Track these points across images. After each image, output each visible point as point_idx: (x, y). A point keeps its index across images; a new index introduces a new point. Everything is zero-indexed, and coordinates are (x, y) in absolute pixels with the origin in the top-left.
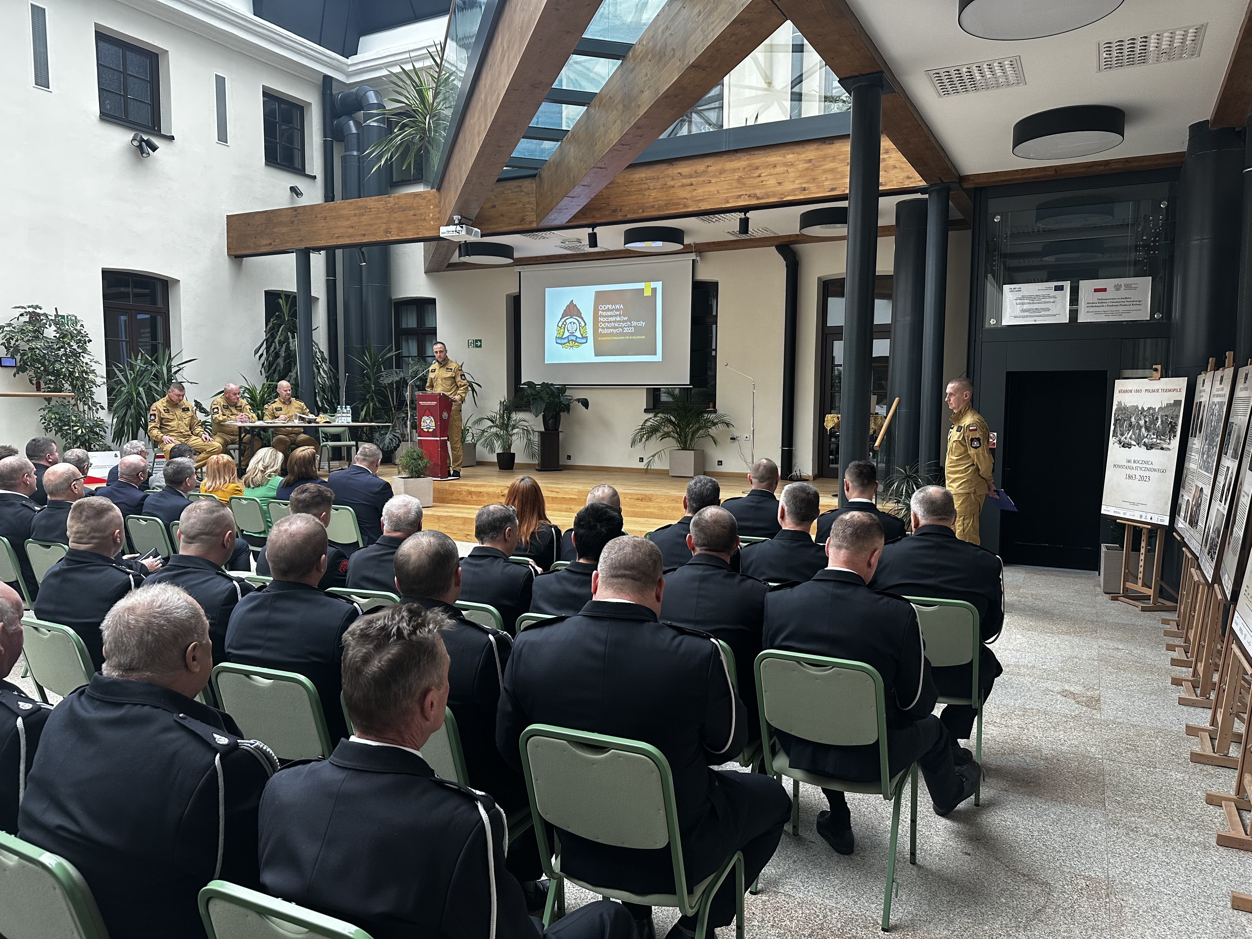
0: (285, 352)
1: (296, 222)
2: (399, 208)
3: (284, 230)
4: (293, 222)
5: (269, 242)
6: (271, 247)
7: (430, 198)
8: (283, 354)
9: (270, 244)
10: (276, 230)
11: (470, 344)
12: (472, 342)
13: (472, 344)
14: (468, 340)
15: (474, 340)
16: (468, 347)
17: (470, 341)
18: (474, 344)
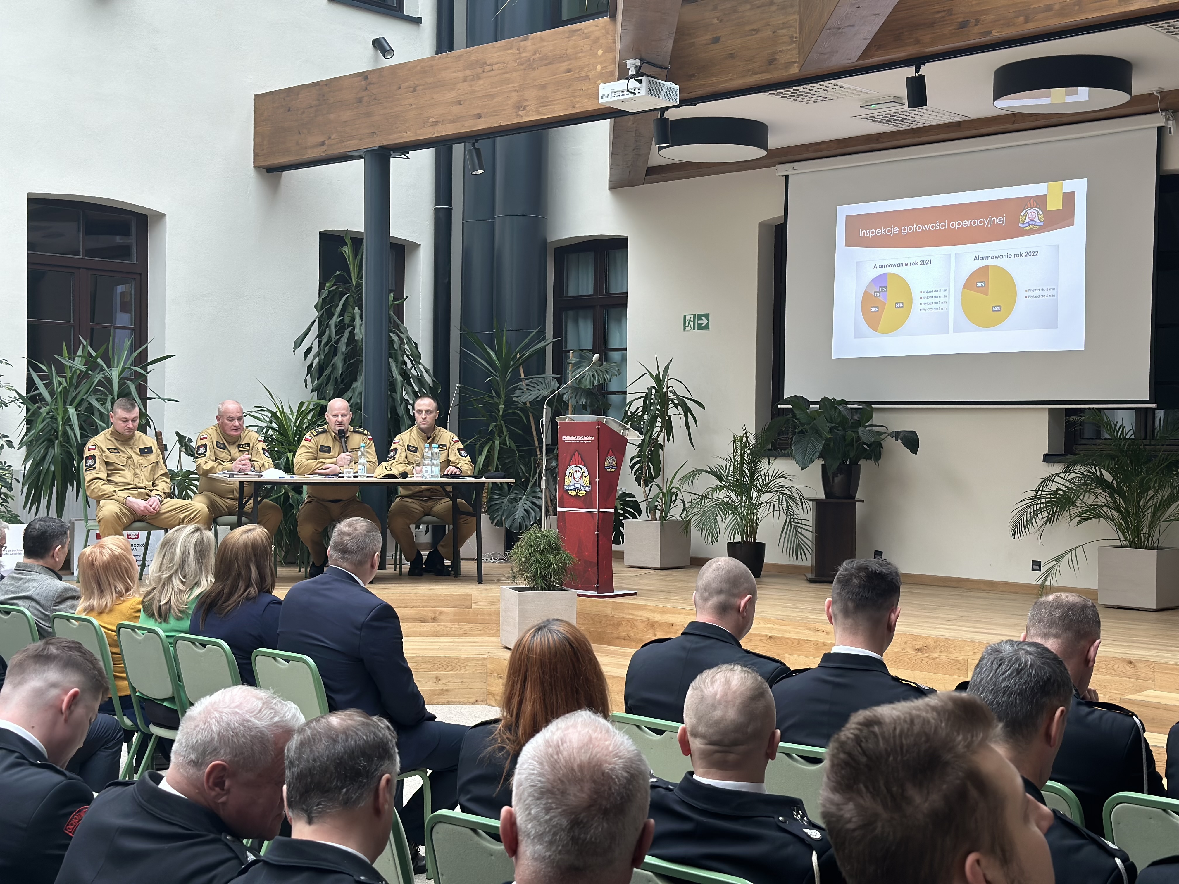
0: (348, 344)
1: (366, 99)
2: (541, 59)
3: (346, 115)
4: (360, 101)
5: (320, 139)
6: (324, 148)
7: (597, 34)
8: (343, 347)
9: (323, 143)
10: (332, 116)
11: (687, 324)
12: (692, 320)
13: (692, 324)
14: (685, 316)
15: (694, 315)
16: (684, 329)
17: (687, 318)
18: (694, 322)
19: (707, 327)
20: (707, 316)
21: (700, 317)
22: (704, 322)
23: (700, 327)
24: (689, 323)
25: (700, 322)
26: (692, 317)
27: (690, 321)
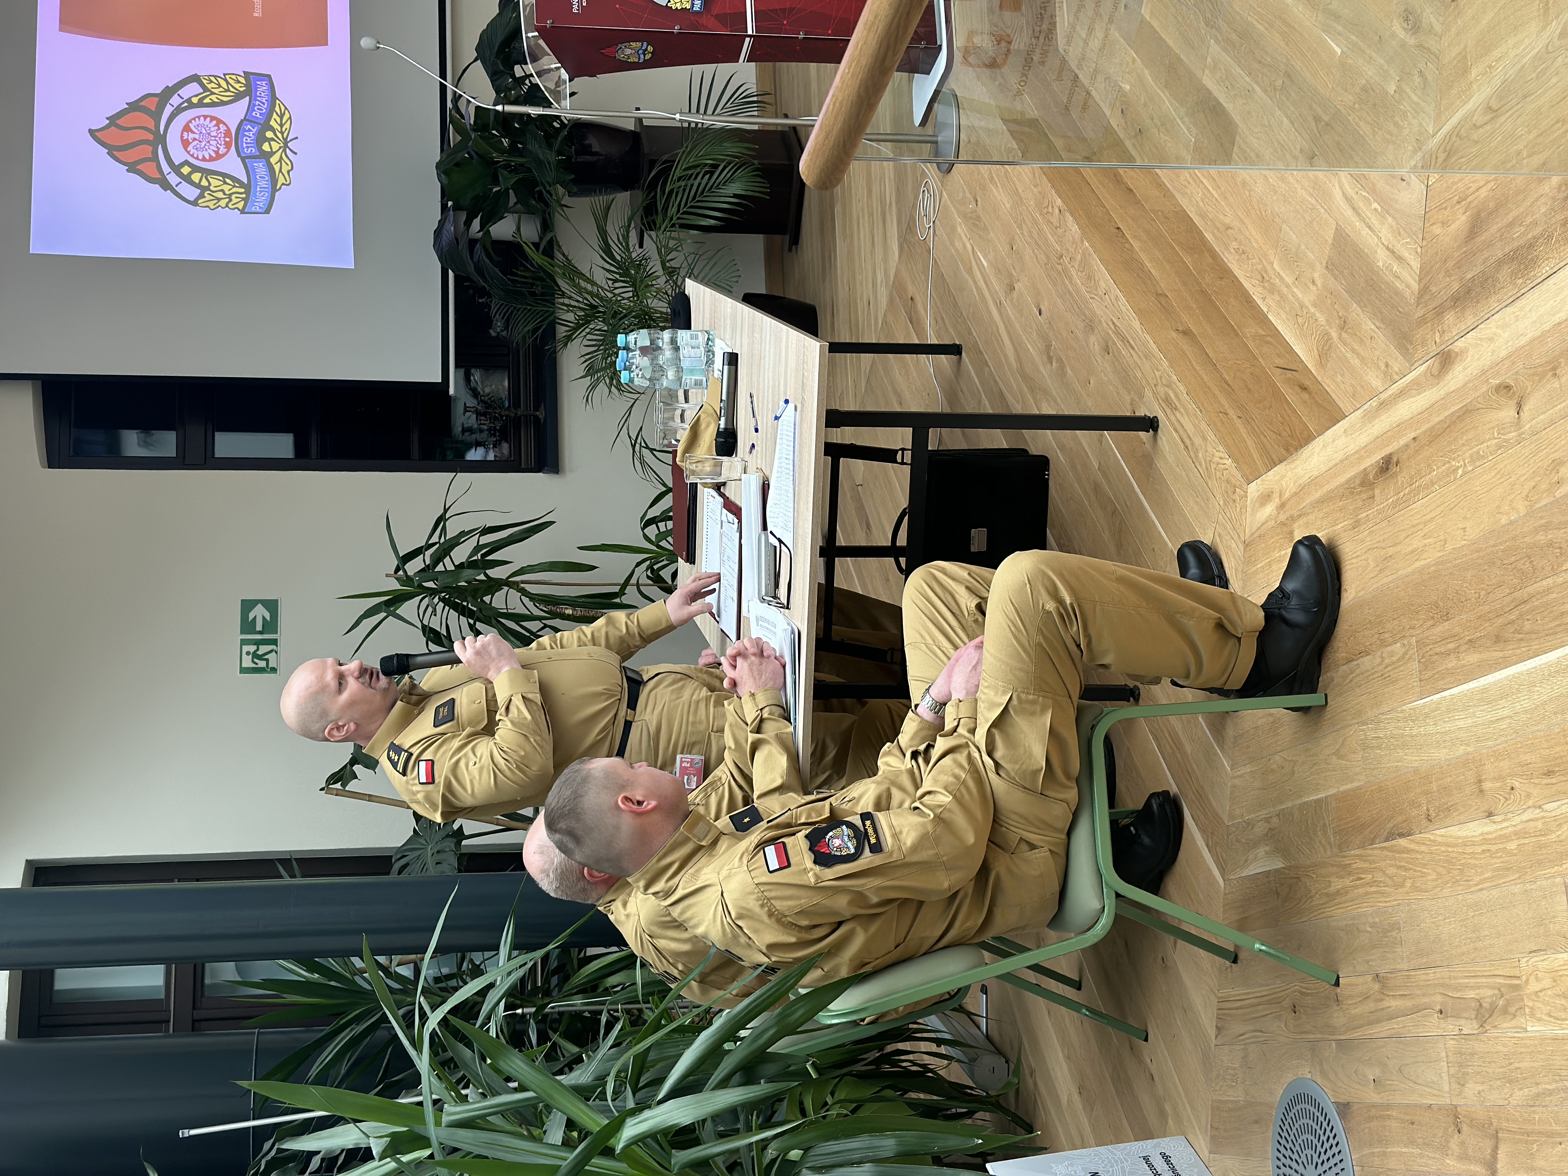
11: (262, 664)
12: (252, 648)
13: (263, 649)
14: (244, 670)
15: (244, 642)
16: (274, 670)
17: (247, 662)
18: (258, 643)
19: (272, 606)
20: (247, 605)
21: (247, 626)
22: (259, 613)
23: (271, 625)
24: (260, 658)
25: (259, 628)
26: (246, 648)
27: (255, 655)
